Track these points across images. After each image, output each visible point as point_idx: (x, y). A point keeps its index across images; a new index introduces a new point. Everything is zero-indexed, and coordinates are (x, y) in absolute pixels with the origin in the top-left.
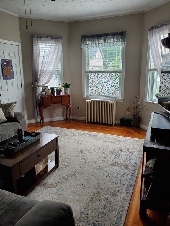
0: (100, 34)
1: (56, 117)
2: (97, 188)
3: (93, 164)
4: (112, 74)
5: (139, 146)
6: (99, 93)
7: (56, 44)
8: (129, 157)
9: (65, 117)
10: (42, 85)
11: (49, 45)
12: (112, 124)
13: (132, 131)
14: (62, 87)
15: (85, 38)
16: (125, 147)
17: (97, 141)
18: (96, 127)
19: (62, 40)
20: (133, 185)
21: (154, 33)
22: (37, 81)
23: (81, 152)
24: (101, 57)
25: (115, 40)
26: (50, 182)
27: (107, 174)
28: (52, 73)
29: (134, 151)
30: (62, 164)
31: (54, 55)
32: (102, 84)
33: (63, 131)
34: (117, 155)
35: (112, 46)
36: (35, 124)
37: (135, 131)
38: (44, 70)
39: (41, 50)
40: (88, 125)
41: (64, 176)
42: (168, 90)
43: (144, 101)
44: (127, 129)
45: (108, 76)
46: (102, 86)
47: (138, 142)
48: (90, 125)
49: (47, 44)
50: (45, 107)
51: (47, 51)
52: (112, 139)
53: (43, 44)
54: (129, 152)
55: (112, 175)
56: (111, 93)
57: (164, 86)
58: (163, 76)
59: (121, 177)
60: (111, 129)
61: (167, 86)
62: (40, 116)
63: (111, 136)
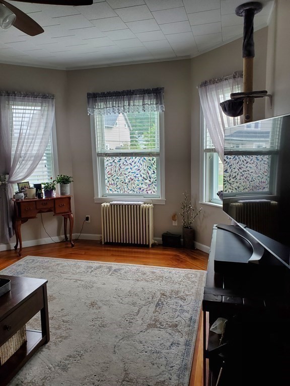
0: (120, 90)
1: (45, 238)
2: (123, 381)
3: (115, 329)
4: (144, 158)
5: (196, 284)
6: (123, 190)
7: (43, 108)
8: (179, 308)
9: (63, 236)
10: (18, 181)
11: (31, 110)
12: (147, 244)
13: (182, 256)
14: (55, 182)
15: (94, 97)
16: (172, 288)
17: (121, 280)
18: (121, 251)
19: (54, 100)
20: (189, 366)
21: (208, 91)
22: (8, 174)
23: (93, 304)
24: (125, 125)
25: (146, 101)
26: (29, 378)
27: (140, 347)
28: (37, 159)
29: (187, 295)
30: (55, 334)
31: (39, 126)
32: (128, 176)
33: (58, 264)
34: (158, 305)
35: (142, 112)
36: (6, 253)
37: (188, 255)
38: (22, 152)
39: (16, 117)
40: (106, 248)
41: (60, 360)
42: (237, 182)
43: (200, 202)
44: (174, 253)
45: (137, 162)
46: (129, 177)
47: (193, 276)
48: (109, 249)
49: (27, 108)
50: (25, 220)
51: (26, 119)
52: (148, 274)
53: (20, 107)
54: (178, 297)
55: (150, 348)
56: (143, 190)
57: (230, 176)
58: (227, 160)
59: (167, 351)
60: (146, 253)
61: (235, 176)
62: (14, 237)
63: (146, 269)
